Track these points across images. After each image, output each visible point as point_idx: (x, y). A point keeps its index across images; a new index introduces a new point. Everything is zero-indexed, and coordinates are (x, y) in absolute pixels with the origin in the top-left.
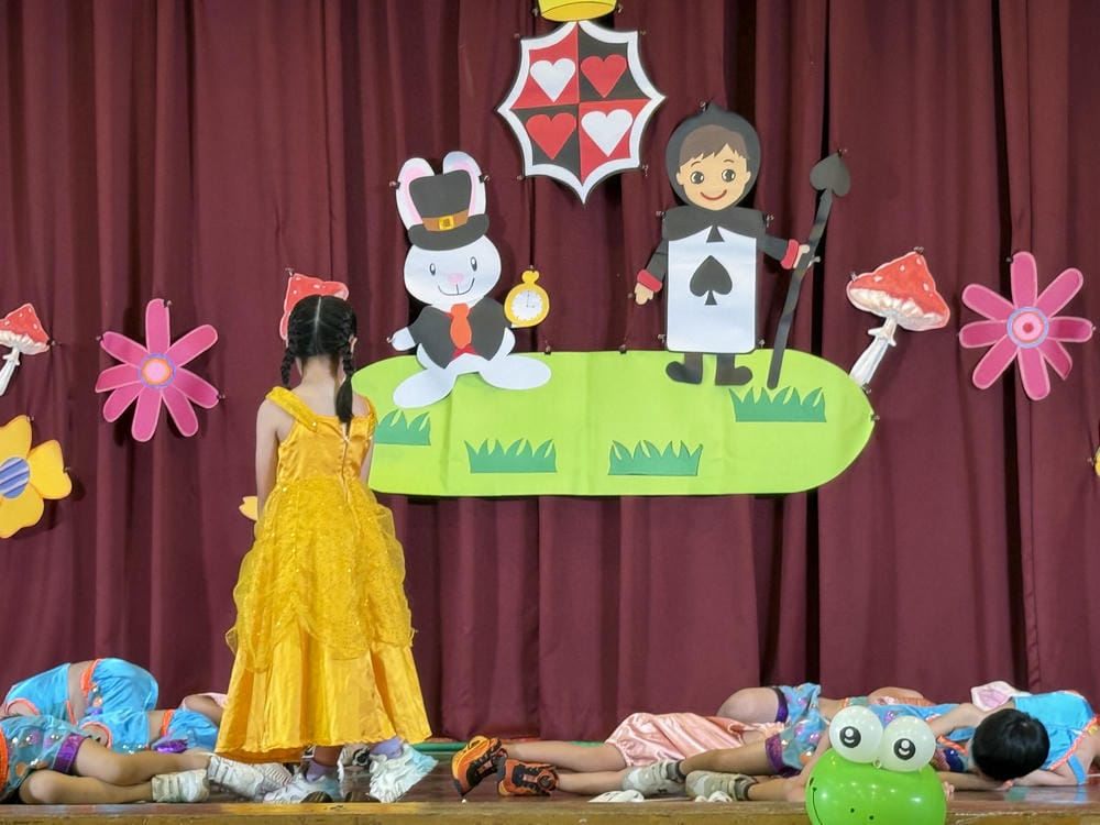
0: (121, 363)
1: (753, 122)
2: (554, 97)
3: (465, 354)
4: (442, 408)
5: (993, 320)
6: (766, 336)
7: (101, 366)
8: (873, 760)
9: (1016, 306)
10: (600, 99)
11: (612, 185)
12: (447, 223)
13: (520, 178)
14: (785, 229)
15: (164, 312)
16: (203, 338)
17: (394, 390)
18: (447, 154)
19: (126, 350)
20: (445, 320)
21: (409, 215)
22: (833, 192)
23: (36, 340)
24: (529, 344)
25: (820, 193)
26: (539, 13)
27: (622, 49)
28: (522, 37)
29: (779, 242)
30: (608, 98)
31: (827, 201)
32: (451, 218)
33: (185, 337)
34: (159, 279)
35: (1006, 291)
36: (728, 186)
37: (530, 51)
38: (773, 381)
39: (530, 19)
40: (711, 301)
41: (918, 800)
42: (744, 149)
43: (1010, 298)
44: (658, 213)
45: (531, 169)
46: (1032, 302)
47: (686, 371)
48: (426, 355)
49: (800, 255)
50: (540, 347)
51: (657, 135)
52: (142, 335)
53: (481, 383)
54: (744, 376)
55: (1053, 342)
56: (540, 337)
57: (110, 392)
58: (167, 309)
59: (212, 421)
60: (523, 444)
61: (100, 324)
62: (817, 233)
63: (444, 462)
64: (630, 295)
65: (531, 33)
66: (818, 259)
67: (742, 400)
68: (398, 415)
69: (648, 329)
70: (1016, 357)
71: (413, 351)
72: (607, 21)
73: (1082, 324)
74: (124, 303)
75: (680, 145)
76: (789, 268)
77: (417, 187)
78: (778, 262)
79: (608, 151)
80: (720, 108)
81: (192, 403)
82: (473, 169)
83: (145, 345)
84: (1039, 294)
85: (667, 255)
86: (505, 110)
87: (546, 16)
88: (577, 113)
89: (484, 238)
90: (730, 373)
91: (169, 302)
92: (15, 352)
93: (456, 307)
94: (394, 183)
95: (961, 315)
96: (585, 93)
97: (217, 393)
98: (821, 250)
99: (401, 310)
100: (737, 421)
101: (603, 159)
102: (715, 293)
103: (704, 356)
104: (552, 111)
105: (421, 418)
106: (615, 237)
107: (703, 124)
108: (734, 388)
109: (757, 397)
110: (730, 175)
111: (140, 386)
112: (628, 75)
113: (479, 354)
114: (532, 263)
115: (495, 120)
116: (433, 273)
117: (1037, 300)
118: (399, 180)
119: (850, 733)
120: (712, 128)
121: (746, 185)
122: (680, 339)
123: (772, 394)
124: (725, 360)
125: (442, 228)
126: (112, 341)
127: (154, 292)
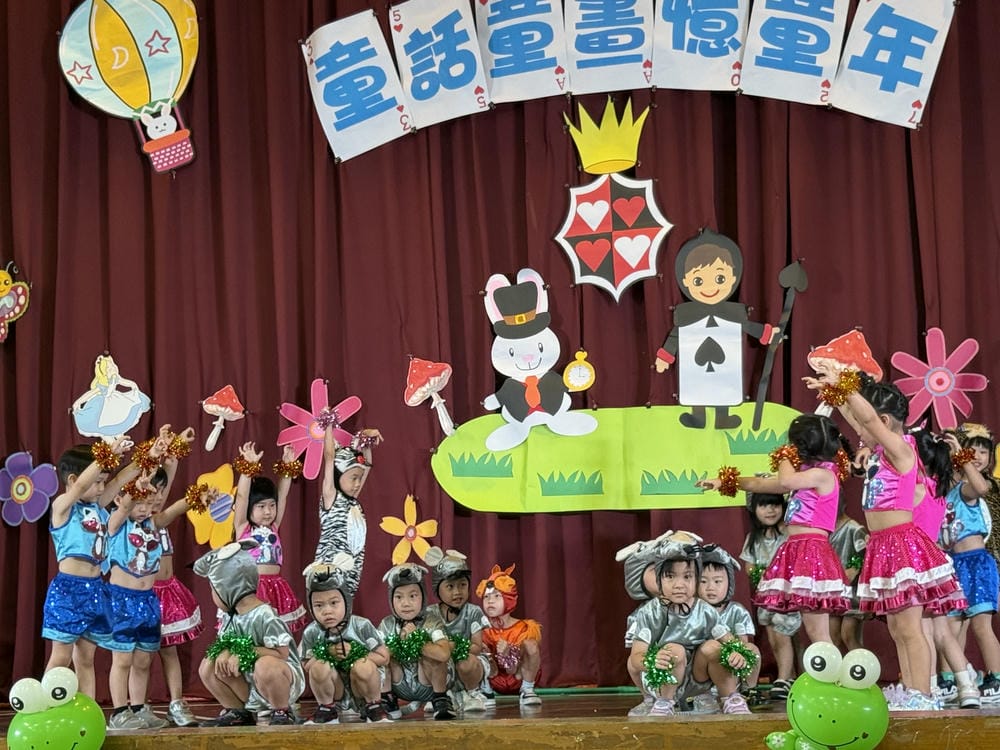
0: (294, 424)
1: (736, 240)
2: (594, 227)
3: (536, 412)
4: (522, 449)
5: (915, 377)
6: (751, 393)
7: (281, 427)
8: (835, 681)
9: (930, 367)
10: (628, 228)
11: (637, 288)
12: (521, 319)
13: (572, 286)
14: (762, 316)
15: (324, 388)
16: (351, 406)
17: (485, 439)
18: (519, 270)
19: (298, 416)
20: (521, 387)
21: (494, 314)
22: (796, 289)
23: (235, 411)
24: (581, 403)
25: (786, 290)
26: (582, 169)
27: (641, 192)
28: (570, 187)
29: (757, 325)
30: (632, 228)
31: (791, 297)
32: (523, 315)
33: (338, 406)
34: (319, 365)
35: (923, 357)
36: (721, 286)
37: (577, 197)
38: (756, 425)
39: (576, 173)
40: (710, 369)
41: (867, 709)
42: (730, 259)
43: (926, 362)
44: (671, 308)
45: (579, 279)
46: (942, 363)
47: (694, 420)
48: (508, 413)
49: (772, 334)
50: (589, 404)
51: (668, 253)
52: (309, 405)
53: (547, 432)
54: (736, 422)
55: (959, 392)
56: (589, 398)
58: (326, 386)
60: (579, 474)
61: (279, 398)
62: (785, 318)
63: (523, 489)
64: (652, 367)
65: (576, 182)
66: (786, 337)
67: (735, 438)
68: (490, 456)
69: (665, 390)
70: (932, 404)
71: (499, 411)
72: (630, 173)
73: (980, 378)
74: (296, 384)
75: (684, 260)
76: (765, 343)
77: (499, 294)
78: (758, 340)
79: (634, 264)
80: (712, 232)
82: (539, 281)
83: (311, 412)
84: (947, 358)
85: (677, 337)
86: (560, 238)
87: (586, 171)
88: (611, 239)
89: (547, 328)
90: (726, 420)
91: (327, 381)
92: (221, 419)
93: (528, 378)
94: (482, 292)
95: (890, 372)
96: (617, 224)
98: (788, 330)
99: (489, 381)
100: (732, 453)
101: (631, 270)
102: (713, 363)
103: (707, 409)
104: (593, 238)
105: (506, 458)
106: (640, 325)
107: (699, 244)
108: (728, 431)
109: (745, 438)
110: (721, 279)
111: (308, 440)
112: (646, 210)
113: (546, 411)
114: (582, 345)
115: (553, 246)
116: (512, 355)
117: (945, 362)
118: (487, 289)
119: (818, 661)
120: (707, 245)
121: (733, 286)
122: (689, 396)
123: (756, 434)
124: (721, 411)
125: (518, 323)
126: (288, 410)
127: (317, 374)
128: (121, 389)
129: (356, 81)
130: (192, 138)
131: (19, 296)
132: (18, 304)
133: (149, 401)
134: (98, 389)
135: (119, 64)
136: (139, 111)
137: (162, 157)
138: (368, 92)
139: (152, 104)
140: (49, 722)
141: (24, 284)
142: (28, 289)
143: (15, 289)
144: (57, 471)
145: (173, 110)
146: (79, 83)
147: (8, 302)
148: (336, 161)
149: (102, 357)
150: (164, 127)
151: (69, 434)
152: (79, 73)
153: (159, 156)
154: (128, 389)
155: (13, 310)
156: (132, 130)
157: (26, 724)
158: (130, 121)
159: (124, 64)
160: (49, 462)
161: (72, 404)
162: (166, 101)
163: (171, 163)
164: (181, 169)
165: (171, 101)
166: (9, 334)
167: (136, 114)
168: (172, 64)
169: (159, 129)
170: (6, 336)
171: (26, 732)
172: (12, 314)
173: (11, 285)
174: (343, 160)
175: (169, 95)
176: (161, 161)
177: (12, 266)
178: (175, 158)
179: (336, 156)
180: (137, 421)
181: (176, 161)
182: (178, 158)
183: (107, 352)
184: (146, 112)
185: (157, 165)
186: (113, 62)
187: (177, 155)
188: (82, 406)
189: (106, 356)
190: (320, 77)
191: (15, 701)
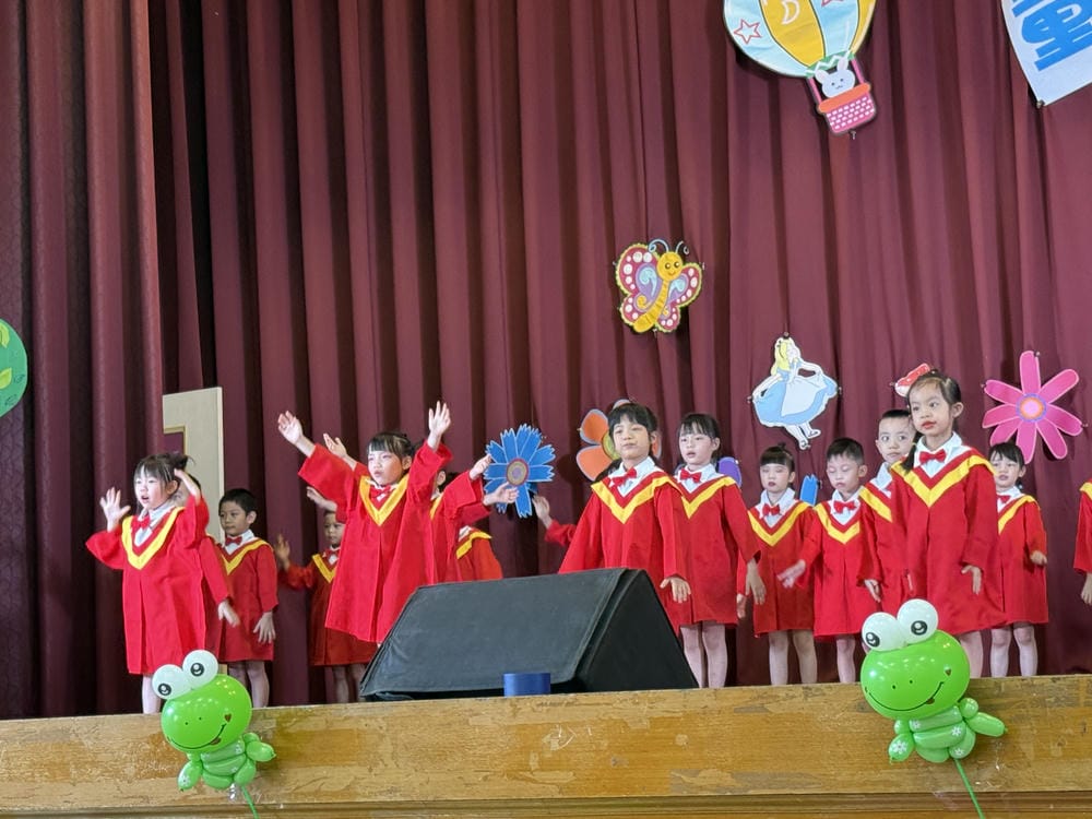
0: (1002, 403)
7: (986, 406)
15: (1034, 361)
16: (1067, 379)
19: (1006, 392)
33: (1051, 381)
34: (1029, 337)
52: (1016, 380)
57: (994, 428)
58: (1037, 359)
59: (1078, 446)
61: (983, 374)
74: (1001, 358)
81: (1063, 433)
83: (1021, 389)
91: (1038, 353)
97: (1080, 423)
111: (1017, 421)
126: (994, 387)
127: (1025, 346)
128: (805, 373)
129: (1059, 11)
130: (873, 93)
131: (690, 278)
132: (690, 287)
133: (835, 385)
134: (779, 375)
135: (789, 18)
136: (813, 67)
137: (840, 116)
138: (1074, 23)
139: (827, 60)
140: (906, 661)
141: (695, 265)
142: (700, 271)
143: (686, 271)
144: (739, 465)
145: (850, 63)
146: (747, 42)
147: (680, 285)
148: (1039, 104)
149: (781, 339)
150: (840, 83)
151: (750, 426)
152: (747, 32)
153: (836, 115)
154: (813, 373)
155: (685, 294)
156: (807, 89)
157: (880, 664)
158: (803, 80)
159: (795, 17)
160: (731, 454)
161: (752, 392)
162: (843, 54)
163: (850, 121)
164: (860, 128)
165: (849, 52)
166: (681, 320)
167: (810, 71)
168: (848, 13)
169: (836, 86)
170: (678, 323)
171: (882, 671)
172: (684, 298)
173: (682, 267)
174: (1047, 103)
175: (845, 47)
176: (838, 121)
177: (682, 247)
178: (854, 116)
179: (1039, 99)
180: (823, 408)
181: (856, 119)
182: (858, 116)
183: (787, 334)
184: (821, 68)
185: (836, 125)
186: (783, 17)
187: (857, 113)
188: (763, 393)
189: (786, 338)
190: (1017, 11)
191: (870, 637)
